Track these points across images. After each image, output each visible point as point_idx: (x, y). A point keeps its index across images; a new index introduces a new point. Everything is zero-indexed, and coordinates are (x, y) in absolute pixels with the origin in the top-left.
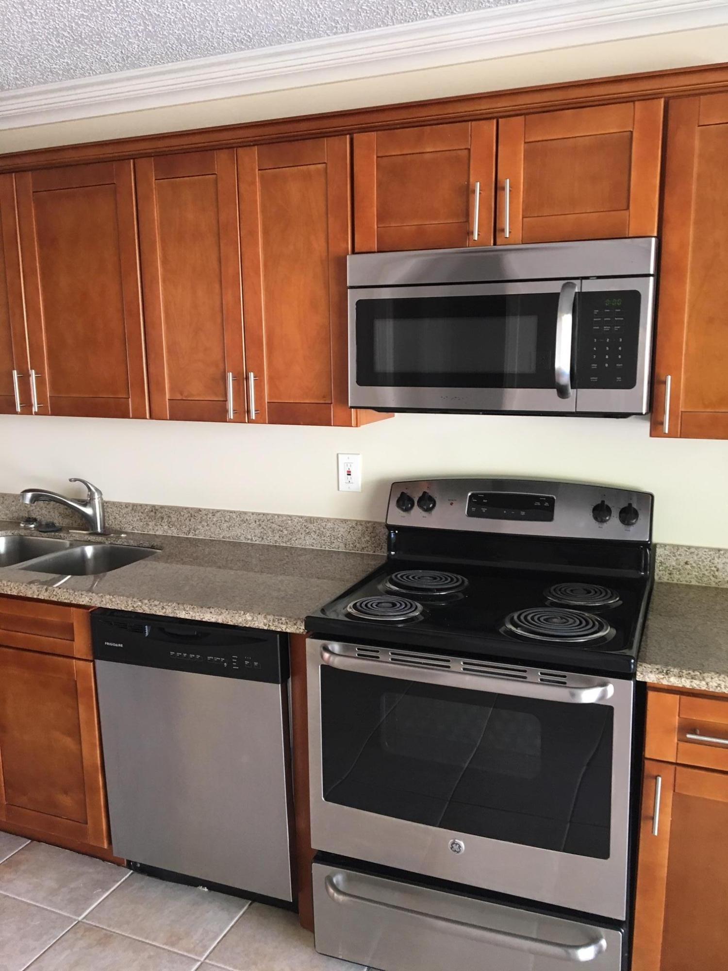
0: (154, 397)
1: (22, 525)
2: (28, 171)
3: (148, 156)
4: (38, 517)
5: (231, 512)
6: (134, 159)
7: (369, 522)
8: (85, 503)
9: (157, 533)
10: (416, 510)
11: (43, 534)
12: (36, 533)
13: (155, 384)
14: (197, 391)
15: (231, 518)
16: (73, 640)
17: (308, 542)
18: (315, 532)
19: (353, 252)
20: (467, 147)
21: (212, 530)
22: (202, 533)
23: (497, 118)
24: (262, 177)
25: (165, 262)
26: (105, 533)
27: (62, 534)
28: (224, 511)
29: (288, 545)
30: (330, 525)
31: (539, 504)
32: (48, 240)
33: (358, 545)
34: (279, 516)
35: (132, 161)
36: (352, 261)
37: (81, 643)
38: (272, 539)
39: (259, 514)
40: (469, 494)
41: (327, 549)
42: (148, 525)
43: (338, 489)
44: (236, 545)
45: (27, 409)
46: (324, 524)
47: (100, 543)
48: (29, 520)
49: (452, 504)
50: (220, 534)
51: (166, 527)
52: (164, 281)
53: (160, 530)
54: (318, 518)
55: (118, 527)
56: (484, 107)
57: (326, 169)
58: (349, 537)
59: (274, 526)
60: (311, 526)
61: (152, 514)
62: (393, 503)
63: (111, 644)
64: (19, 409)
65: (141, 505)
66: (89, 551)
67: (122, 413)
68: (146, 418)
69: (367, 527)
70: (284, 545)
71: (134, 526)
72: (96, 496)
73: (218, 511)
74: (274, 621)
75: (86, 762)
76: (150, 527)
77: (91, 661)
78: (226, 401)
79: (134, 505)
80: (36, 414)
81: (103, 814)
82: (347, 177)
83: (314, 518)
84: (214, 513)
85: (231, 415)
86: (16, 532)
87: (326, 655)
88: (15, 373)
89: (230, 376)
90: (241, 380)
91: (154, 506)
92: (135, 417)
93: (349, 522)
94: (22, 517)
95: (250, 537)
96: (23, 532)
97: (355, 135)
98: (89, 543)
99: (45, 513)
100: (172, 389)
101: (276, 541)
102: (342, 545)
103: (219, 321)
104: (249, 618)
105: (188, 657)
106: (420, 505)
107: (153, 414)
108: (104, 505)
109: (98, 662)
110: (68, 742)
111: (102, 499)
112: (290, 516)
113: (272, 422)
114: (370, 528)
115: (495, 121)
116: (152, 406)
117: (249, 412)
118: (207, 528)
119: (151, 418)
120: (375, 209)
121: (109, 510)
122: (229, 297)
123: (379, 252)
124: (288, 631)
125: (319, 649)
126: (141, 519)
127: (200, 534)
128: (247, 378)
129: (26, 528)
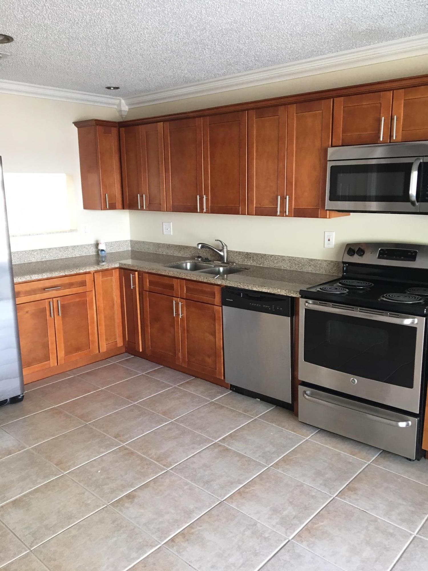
0: (249, 206)
1: (196, 259)
2: (207, 116)
3: (253, 109)
4: (202, 256)
5: (278, 256)
6: (247, 110)
7: (336, 261)
8: (221, 251)
9: (248, 264)
10: (356, 256)
11: (205, 262)
12: (202, 262)
13: (250, 201)
14: (266, 204)
15: (278, 258)
16: (215, 298)
17: (310, 269)
18: (313, 265)
19: (332, 146)
20: (380, 102)
21: (270, 263)
22: (266, 264)
23: (393, 90)
24: (297, 117)
25: (257, 151)
26: (228, 263)
27: (211, 263)
28: (276, 255)
29: (301, 270)
30: (319, 262)
31: (410, 254)
32: (213, 143)
33: (331, 271)
34: (298, 258)
35: (247, 111)
36: (330, 150)
37: (218, 299)
38: (294, 268)
39: (290, 257)
40: (380, 249)
41: (318, 272)
42: (244, 260)
43: (324, 247)
44: (280, 270)
45: (202, 211)
46: (317, 262)
47: (226, 266)
48: (199, 257)
49: (371, 253)
50: (273, 265)
51: (252, 262)
52: (256, 159)
53: (250, 263)
54: (314, 259)
55: (233, 261)
56: (388, 85)
57: (322, 112)
58: (327, 267)
59: (296, 262)
60: (311, 262)
61: (247, 256)
62: (346, 253)
63: (229, 300)
64: (199, 211)
65: (242, 252)
66: (221, 269)
67: (237, 213)
68: (246, 215)
69: (335, 264)
70: (300, 270)
71: (239, 261)
72: (225, 247)
73: (273, 255)
74: (288, 292)
75: (217, 346)
76: (245, 261)
77: (221, 306)
78: (277, 207)
79: (239, 252)
80: (205, 213)
81: (222, 366)
82: (330, 116)
83: (313, 259)
84: (271, 256)
85: (279, 213)
86: (194, 261)
87: (307, 304)
88: (198, 196)
89: (279, 197)
90: (283, 199)
91: (247, 253)
92: (242, 214)
93: (327, 261)
94: (196, 256)
95: (285, 267)
96: (196, 261)
97: (335, 98)
98: (221, 266)
99: (205, 254)
100: (256, 203)
101: (296, 269)
102: (324, 271)
103: (276, 175)
104: (279, 291)
105: (256, 305)
106: (357, 254)
107: (249, 213)
108: (228, 252)
109: (223, 306)
110: (211, 338)
111: (227, 249)
112: (303, 258)
113: (295, 216)
114: (336, 264)
115: (392, 91)
116: (249, 210)
117: (286, 212)
118: (268, 262)
119: (248, 214)
120: (341, 128)
121: (230, 254)
122: (281, 165)
123: (342, 146)
124: (294, 296)
125: (304, 302)
126: (242, 258)
127: (265, 265)
128: (286, 198)
129: (197, 260)
